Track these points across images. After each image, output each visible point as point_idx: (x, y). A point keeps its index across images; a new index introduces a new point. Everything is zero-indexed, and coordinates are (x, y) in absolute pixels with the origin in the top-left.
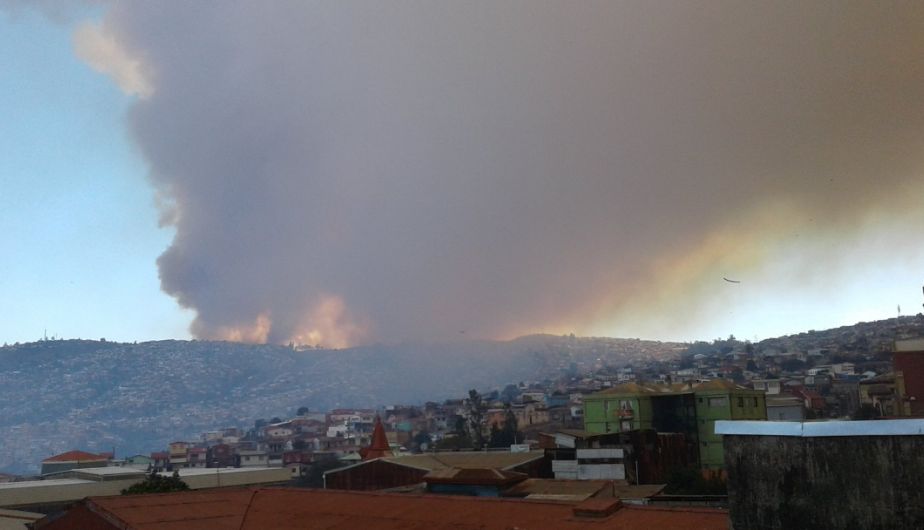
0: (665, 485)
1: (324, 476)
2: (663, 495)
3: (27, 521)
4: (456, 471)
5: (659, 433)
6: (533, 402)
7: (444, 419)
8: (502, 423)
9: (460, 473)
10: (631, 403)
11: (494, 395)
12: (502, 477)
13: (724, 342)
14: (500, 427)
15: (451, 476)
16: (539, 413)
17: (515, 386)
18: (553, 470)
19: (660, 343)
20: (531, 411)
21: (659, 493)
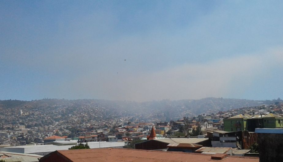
0: (250, 150)
1: (135, 145)
2: (249, 153)
3: (39, 158)
4: (178, 144)
5: (249, 132)
6: (207, 121)
7: (176, 126)
8: (196, 128)
9: (179, 145)
10: (240, 121)
11: (194, 118)
12: (194, 146)
13: (276, 100)
14: (195, 129)
15: (176, 146)
16: (209, 125)
17: (201, 115)
18: (212, 144)
19: (253, 101)
20: (206, 124)
21: (248, 153)
